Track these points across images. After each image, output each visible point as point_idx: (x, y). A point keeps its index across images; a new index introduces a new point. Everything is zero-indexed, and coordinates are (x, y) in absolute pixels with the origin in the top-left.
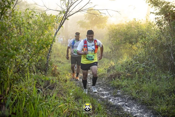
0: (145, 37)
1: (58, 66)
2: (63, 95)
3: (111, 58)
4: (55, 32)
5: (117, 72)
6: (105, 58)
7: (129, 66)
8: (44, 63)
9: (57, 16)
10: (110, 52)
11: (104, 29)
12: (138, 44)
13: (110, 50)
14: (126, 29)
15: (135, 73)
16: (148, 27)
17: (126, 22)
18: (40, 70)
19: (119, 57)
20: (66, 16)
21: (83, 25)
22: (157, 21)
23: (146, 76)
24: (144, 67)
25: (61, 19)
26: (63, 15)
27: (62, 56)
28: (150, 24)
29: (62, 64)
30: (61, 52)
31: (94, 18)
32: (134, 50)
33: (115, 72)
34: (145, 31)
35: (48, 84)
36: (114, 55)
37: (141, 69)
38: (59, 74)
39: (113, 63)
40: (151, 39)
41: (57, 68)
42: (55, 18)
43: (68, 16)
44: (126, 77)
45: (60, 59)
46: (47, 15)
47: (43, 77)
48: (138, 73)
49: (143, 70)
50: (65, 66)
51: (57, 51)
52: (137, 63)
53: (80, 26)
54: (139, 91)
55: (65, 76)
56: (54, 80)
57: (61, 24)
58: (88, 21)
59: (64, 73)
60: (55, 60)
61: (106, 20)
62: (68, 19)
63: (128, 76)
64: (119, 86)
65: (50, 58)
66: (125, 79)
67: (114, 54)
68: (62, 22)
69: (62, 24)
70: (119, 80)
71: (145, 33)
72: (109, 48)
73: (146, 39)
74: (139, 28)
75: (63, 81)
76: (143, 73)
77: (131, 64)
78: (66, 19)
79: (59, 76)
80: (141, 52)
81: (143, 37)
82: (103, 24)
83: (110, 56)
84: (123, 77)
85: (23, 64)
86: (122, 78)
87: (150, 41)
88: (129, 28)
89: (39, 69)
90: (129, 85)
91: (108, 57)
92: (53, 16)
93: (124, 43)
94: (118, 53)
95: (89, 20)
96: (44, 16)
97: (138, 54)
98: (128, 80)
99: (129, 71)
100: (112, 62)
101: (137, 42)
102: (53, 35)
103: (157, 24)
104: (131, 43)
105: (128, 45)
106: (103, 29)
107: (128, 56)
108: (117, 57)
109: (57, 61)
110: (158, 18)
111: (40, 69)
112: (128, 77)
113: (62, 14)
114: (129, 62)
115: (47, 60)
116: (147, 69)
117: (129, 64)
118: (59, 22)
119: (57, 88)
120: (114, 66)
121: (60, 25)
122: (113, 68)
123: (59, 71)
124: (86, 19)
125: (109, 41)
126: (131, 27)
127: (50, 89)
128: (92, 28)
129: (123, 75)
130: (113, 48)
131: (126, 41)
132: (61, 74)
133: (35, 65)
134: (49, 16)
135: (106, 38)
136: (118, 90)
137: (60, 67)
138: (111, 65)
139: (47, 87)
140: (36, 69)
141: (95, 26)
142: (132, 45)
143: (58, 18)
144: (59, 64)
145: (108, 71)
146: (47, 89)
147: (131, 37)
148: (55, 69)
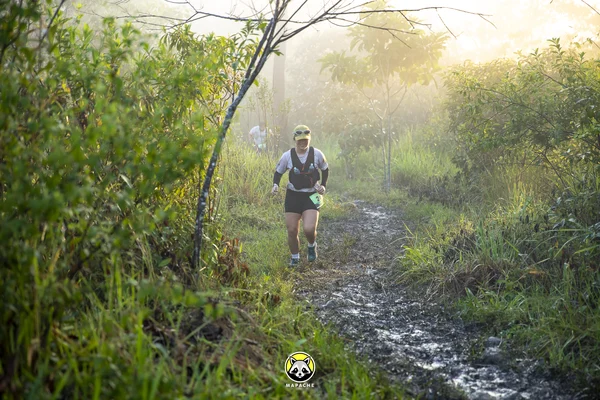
1: (243, 240)
2: (260, 360)
3: (461, 201)
4: (230, 103)
5: (484, 260)
6: (438, 200)
7: (534, 238)
8: (185, 229)
9: (235, 40)
10: (457, 179)
11: (432, 83)
12: (575, 145)
13: (457, 170)
14: (519, 85)
15: (561, 264)
17: (519, 53)
18: (169, 260)
19: (494, 198)
20: (271, 38)
21: (343, 70)
24: (597, 239)
25: (253, 51)
26: (258, 35)
27: (262, 196)
29: (261, 232)
30: (257, 182)
31: (390, 41)
32: (555, 168)
33: (476, 263)
35: (202, 315)
36: (472, 190)
37: (586, 249)
38: (248, 274)
39: (470, 223)
41: (240, 248)
42: (229, 50)
43: (279, 41)
44: (522, 281)
45: (253, 212)
46: (195, 37)
47: (176, 293)
48: (571, 267)
49: (595, 251)
50: (272, 236)
51: (242, 181)
52: (568, 225)
53: (331, 74)
54: (578, 340)
55: (272, 280)
56: (221, 305)
57: (249, 71)
58: (363, 55)
60: (234, 216)
61: (439, 50)
62: (278, 53)
63: (530, 276)
64: (491, 318)
65: (211, 210)
66: (518, 289)
68: (256, 64)
69: (257, 72)
70: (492, 293)
72: (454, 161)
74: (575, 77)
75: (262, 300)
76: (593, 266)
77: (541, 229)
78: (269, 50)
79: (249, 282)
80: (583, 179)
81: (590, 114)
82: (424, 66)
83: (457, 193)
84: (512, 283)
85: (93, 240)
86: (503, 285)
88: (533, 78)
89: (165, 255)
90: (535, 316)
91: (449, 198)
92: (218, 42)
93: (514, 142)
94: (488, 183)
95: (368, 50)
96: (182, 40)
97: (570, 188)
98: (529, 293)
99: (534, 256)
100: (463, 219)
102: (222, 118)
104: (541, 139)
105: (529, 149)
106: (426, 83)
107: (531, 192)
108: (486, 197)
109: (240, 220)
111: (168, 254)
112: (530, 283)
113: (255, 31)
114: (536, 217)
115: (198, 217)
117: (534, 225)
118: (243, 64)
119: (235, 333)
120: (473, 237)
121: (247, 76)
122: (468, 243)
123: (248, 260)
124: (356, 47)
125: (451, 134)
126: (542, 76)
127: (209, 337)
128: (379, 82)
129: (510, 275)
130: (468, 161)
131: (522, 132)
132: (257, 273)
133: (151, 240)
134: (205, 39)
135: (439, 122)
136: (490, 335)
137: (254, 243)
138: (462, 232)
139: (198, 329)
140: (155, 255)
141: (395, 72)
142: (547, 148)
143: (238, 46)
144: (249, 228)
145: (450, 256)
146: (198, 338)
147: (542, 116)
148: (232, 251)
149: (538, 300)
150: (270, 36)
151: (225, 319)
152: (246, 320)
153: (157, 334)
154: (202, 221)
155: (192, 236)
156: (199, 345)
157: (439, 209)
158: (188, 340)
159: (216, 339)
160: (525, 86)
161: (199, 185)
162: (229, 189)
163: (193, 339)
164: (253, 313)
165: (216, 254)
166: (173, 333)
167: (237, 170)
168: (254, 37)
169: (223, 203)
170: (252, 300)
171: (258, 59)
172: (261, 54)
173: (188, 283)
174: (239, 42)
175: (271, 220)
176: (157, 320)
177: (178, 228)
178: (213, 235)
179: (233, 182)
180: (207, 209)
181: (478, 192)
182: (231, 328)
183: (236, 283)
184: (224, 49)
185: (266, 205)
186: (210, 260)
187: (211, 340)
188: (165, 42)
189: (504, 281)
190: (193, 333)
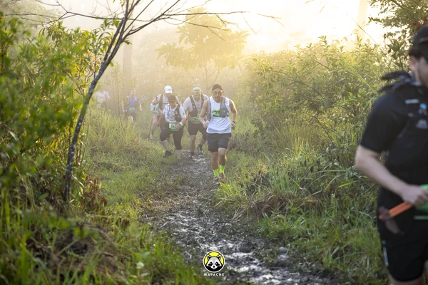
0: (355, 92)
1: (102, 179)
2: (115, 268)
3: (258, 150)
4: (92, 79)
5: (275, 192)
6: (242, 150)
7: (310, 176)
8: (59, 172)
9: (96, 33)
10: (255, 135)
11: (237, 67)
12: (336, 111)
13: (255, 129)
14: (298, 68)
15: (329, 195)
16: (362, 62)
17: (298, 46)
18: (46, 195)
19: (282, 148)
20: (123, 32)
21: (174, 57)
22: (390, 43)
23: (361, 205)
24: (355, 177)
25: (109, 42)
26: (113, 30)
27: (116, 148)
28: (369, 51)
29: (115, 174)
30: (111, 136)
31: (207, 37)
32: (324, 127)
33: (270, 195)
34: (354, 71)
35: (71, 236)
36: (266, 143)
37: (346, 185)
38: (106, 204)
39: (265, 166)
40: (373, 95)
41: (100, 186)
42: (91, 40)
43: (128, 34)
44: (302, 207)
45: (112, 160)
46: (65, 30)
47: (52, 219)
48: (336, 197)
49: (352, 185)
50: (123, 177)
51: (101, 136)
52: (334, 167)
53: (165, 60)
54: (343, 248)
55: (124, 208)
56: (87, 228)
57: (107, 55)
58: (188, 47)
59: (120, 201)
60: (95, 162)
61: (242, 44)
62: (128, 43)
63: (308, 203)
64: (282, 233)
65: (78, 158)
66: (299, 213)
67: (266, 140)
68: (112, 50)
69: (112, 57)
70: (281, 216)
71: (355, 78)
72: (253, 122)
73: (359, 96)
74: (337, 63)
75: (117, 224)
76: (351, 196)
77: (316, 168)
78: (121, 41)
79: (106, 210)
80: (343, 134)
81: (348, 89)
82: (232, 55)
83: (255, 145)
84: (295, 209)
86: (289, 210)
87: (370, 102)
88: (308, 63)
89: (43, 190)
90: (312, 232)
91: (250, 148)
92: (83, 34)
93: (296, 108)
94: (277, 138)
95: (192, 43)
96: (56, 33)
97: (334, 141)
98: (307, 216)
99: (310, 189)
100: (260, 163)
101: (331, 104)
102: (86, 90)
103: (390, 51)
104: (314, 107)
105: (306, 114)
106: (233, 67)
107: (307, 144)
108: (275, 147)
109: (99, 165)
110: (391, 34)
111: (46, 190)
112: (308, 209)
113: (111, 27)
114: (311, 162)
115: (68, 163)
116: (362, 182)
117: (310, 168)
118: (102, 51)
119: (97, 248)
120: (267, 176)
121: (105, 59)
122: (264, 181)
123: (106, 194)
124: (183, 41)
125: (251, 103)
126: (314, 62)
127: (77, 251)
128: (200, 66)
129: (294, 203)
130: (263, 123)
131: (301, 102)
132: (113, 203)
133: (32, 180)
134: (73, 32)
135: (242, 95)
136: (280, 246)
137: (110, 182)
138: (260, 172)
139: (69, 246)
140: (36, 191)
141: (211, 59)
142: (318, 113)
143: (98, 37)
144: (106, 171)
145: (251, 190)
146: (69, 252)
147: (314, 90)
148: (93, 188)
149: (313, 220)
150: (122, 30)
151: (89, 238)
152: (104, 238)
153: (37, 250)
154: (71, 166)
155: (64, 177)
156: (69, 258)
157: (243, 156)
158: (61, 254)
159: (82, 253)
160: (303, 69)
161: (69, 140)
162: (92, 142)
163: (65, 254)
164: (109, 233)
165: (82, 190)
166: (49, 250)
167: (98, 128)
168: (110, 31)
169: (87, 153)
170: (109, 223)
171: (113, 47)
172: (115, 44)
173: (61, 211)
174: (99, 34)
175: (122, 165)
176: (37, 240)
177: (53, 171)
178: (80, 175)
179: (94, 137)
180: (75, 157)
181: (270, 144)
182: (94, 244)
183: (97, 211)
184: (87, 39)
185: (119, 154)
186: (78, 194)
187: (78, 254)
188: (43, 33)
189: (290, 208)
190: (65, 249)
